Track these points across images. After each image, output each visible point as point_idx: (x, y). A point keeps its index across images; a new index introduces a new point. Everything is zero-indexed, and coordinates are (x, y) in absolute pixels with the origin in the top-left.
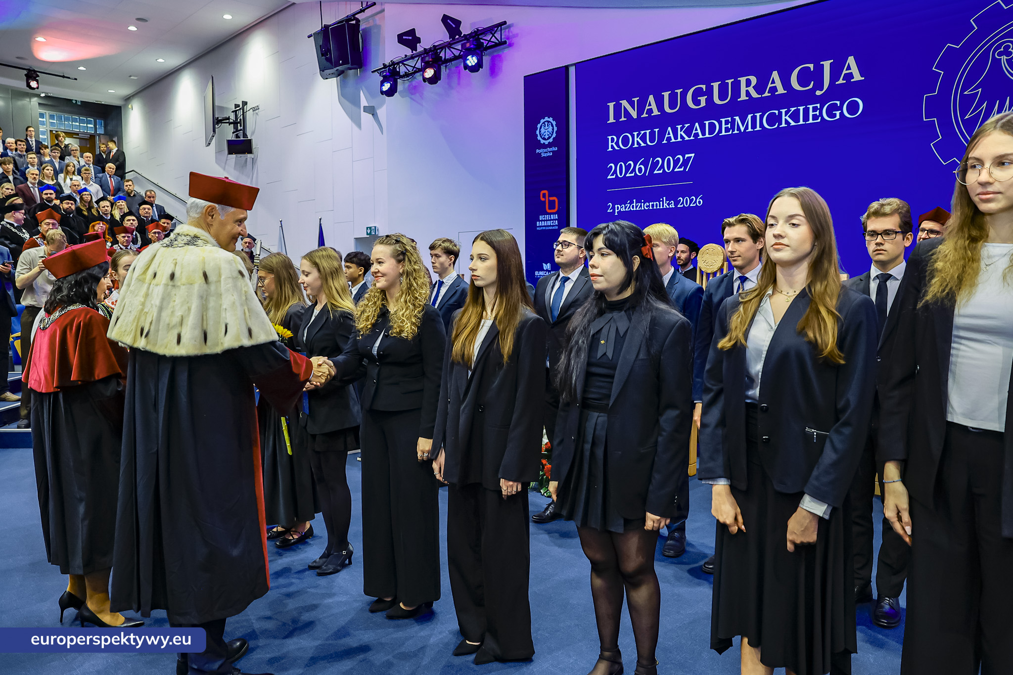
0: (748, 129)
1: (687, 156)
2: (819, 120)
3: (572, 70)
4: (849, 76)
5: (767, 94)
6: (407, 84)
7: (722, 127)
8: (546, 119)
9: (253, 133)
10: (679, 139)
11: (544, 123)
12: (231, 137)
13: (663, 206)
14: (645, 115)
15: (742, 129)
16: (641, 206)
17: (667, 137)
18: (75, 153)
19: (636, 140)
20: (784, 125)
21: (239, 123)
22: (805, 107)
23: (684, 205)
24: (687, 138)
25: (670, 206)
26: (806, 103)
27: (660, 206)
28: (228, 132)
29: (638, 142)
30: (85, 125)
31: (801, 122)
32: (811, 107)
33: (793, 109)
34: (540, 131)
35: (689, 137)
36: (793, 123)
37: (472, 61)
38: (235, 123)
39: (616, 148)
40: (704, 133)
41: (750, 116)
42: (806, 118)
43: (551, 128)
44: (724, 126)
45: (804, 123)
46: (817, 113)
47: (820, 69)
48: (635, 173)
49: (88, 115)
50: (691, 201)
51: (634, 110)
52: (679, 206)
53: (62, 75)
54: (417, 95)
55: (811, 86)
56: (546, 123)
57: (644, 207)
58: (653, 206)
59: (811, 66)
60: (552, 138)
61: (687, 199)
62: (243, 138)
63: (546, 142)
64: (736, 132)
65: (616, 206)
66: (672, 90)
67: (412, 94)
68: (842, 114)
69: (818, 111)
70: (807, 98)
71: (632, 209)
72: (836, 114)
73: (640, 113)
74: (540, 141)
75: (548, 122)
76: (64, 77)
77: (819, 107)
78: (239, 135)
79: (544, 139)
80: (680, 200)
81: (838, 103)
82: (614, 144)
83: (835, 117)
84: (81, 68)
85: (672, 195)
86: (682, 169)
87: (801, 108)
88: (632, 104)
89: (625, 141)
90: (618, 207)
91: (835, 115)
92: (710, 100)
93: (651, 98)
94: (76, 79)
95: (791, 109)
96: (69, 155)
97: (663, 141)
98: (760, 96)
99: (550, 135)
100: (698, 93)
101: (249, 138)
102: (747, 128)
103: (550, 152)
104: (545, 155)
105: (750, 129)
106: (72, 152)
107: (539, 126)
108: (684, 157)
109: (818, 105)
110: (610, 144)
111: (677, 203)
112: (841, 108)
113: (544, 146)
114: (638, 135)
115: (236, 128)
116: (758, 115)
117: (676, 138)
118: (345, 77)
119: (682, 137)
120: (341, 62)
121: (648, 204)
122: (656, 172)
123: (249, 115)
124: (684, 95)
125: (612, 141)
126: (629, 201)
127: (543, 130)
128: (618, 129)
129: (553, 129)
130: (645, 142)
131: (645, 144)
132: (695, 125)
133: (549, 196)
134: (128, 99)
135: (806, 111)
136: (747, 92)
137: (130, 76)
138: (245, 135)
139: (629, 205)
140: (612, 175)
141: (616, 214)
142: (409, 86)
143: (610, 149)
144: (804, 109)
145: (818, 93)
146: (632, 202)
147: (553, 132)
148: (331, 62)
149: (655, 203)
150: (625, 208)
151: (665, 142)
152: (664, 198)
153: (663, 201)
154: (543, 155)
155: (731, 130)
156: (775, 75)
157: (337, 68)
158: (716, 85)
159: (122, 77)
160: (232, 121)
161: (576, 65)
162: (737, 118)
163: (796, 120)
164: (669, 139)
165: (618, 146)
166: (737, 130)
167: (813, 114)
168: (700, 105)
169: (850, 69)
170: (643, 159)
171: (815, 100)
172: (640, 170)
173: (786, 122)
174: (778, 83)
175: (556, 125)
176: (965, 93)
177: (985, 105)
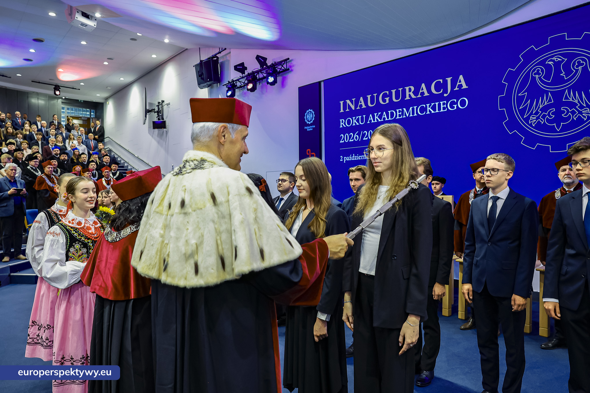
2: (446, 110)
3: (322, 83)
4: (461, 86)
5: (419, 96)
6: (241, 91)
8: (310, 110)
9: (167, 118)
10: (376, 121)
11: (308, 112)
12: (156, 120)
14: (358, 108)
15: (407, 115)
16: (357, 157)
18: (76, 128)
19: (354, 122)
20: (428, 113)
21: (159, 112)
22: (438, 103)
24: (379, 120)
26: (439, 101)
28: (155, 117)
30: (85, 113)
31: (437, 111)
32: (442, 103)
33: (433, 104)
34: (306, 117)
35: (381, 120)
36: (433, 112)
37: (271, 80)
38: (158, 112)
39: (344, 126)
40: (388, 118)
41: (411, 108)
42: (439, 109)
43: (312, 115)
44: (398, 114)
45: (439, 111)
46: (445, 106)
47: (446, 82)
48: (354, 140)
49: (86, 108)
51: (353, 105)
53: (72, 87)
54: (246, 97)
55: (441, 91)
56: (309, 113)
57: (359, 158)
59: (441, 81)
60: (312, 120)
62: (162, 120)
63: (310, 123)
64: (404, 117)
66: (372, 94)
67: (244, 97)
68: (457, 106)
69: (445, 105)
70: (439, 98)
71: (353, 159)
72: (454, 106)
73: (356, 107)
74: (306, 122)
75: (310, 112)
76: (73, 88)
77: (446, 103)
78: (160, 118)
79: (308, 121)
81: (455, 100)
82: (343, 124)
84: (82, 84)
87: (437, 103)
88: (352, 102)
89: (349, 122)
90: (345, 158)
91: (454, 107)
92: (391, 99)
93: (361, 99)
94: (79, 89)
96: (74, 129)
98: (416, 97)
99: (311, 119)
100: (385, 96)
101: (165, 120)
102: (410, 114)
103: (311, 128)
104: (309, 130)
105: (411, 115)
106: (75, 128)
107: (306, 114)
109: (445, 102)
110: (341, 124)
112: (457, 103)
113: (308, 125)
114: (355, 119)
115: (158, 115)
116: (415, 107)
117: (374, 120)
118: (212, 88)
119: (377, 120)
120: (208, 80)
121: (361, 157)
122: (364, 139)
123: (165, 107)
124: (378, 97)
125: (342, 121)
126: (351, 155)
127: (308, 116)
128: (345, 115)
129: (313, 116)
130: (359, 123)
132: (383, 113)
133: (311, 152)
134: (107, 99)
135: (440, 105)
136: (409, 95)
137: (107, 87)
138: (163, 119)
139: (351, 157)
140: (342, 141)
141: (345, 162)
142: (242, 92)
143: (341, 127)
144: (438, 104)
145: (445, 95)
147: (313, 117)
148: (204, 80)
150: (349, 159)
151: (368, 122)
154: (308, 130)
155: (402, 116)
156: (423, 85)
157: (207, 83)
158: (394, 91)
159: (104, 88)
160: (156, 111)
161: (324, 81)
162: (405, 109)
163: (435, 110)
164: (371, 121)
165: (345, 125)
166: (405, 116)
167: (443, 107)
168: (386, 102)
169: (461, 82)
170: (358, 132)
171: (444, 99)
172: (356, 138)
173: (430, 111)
174: (425, 90)
175: (314, 114)
176: (519, 95)
177: (529, 101)
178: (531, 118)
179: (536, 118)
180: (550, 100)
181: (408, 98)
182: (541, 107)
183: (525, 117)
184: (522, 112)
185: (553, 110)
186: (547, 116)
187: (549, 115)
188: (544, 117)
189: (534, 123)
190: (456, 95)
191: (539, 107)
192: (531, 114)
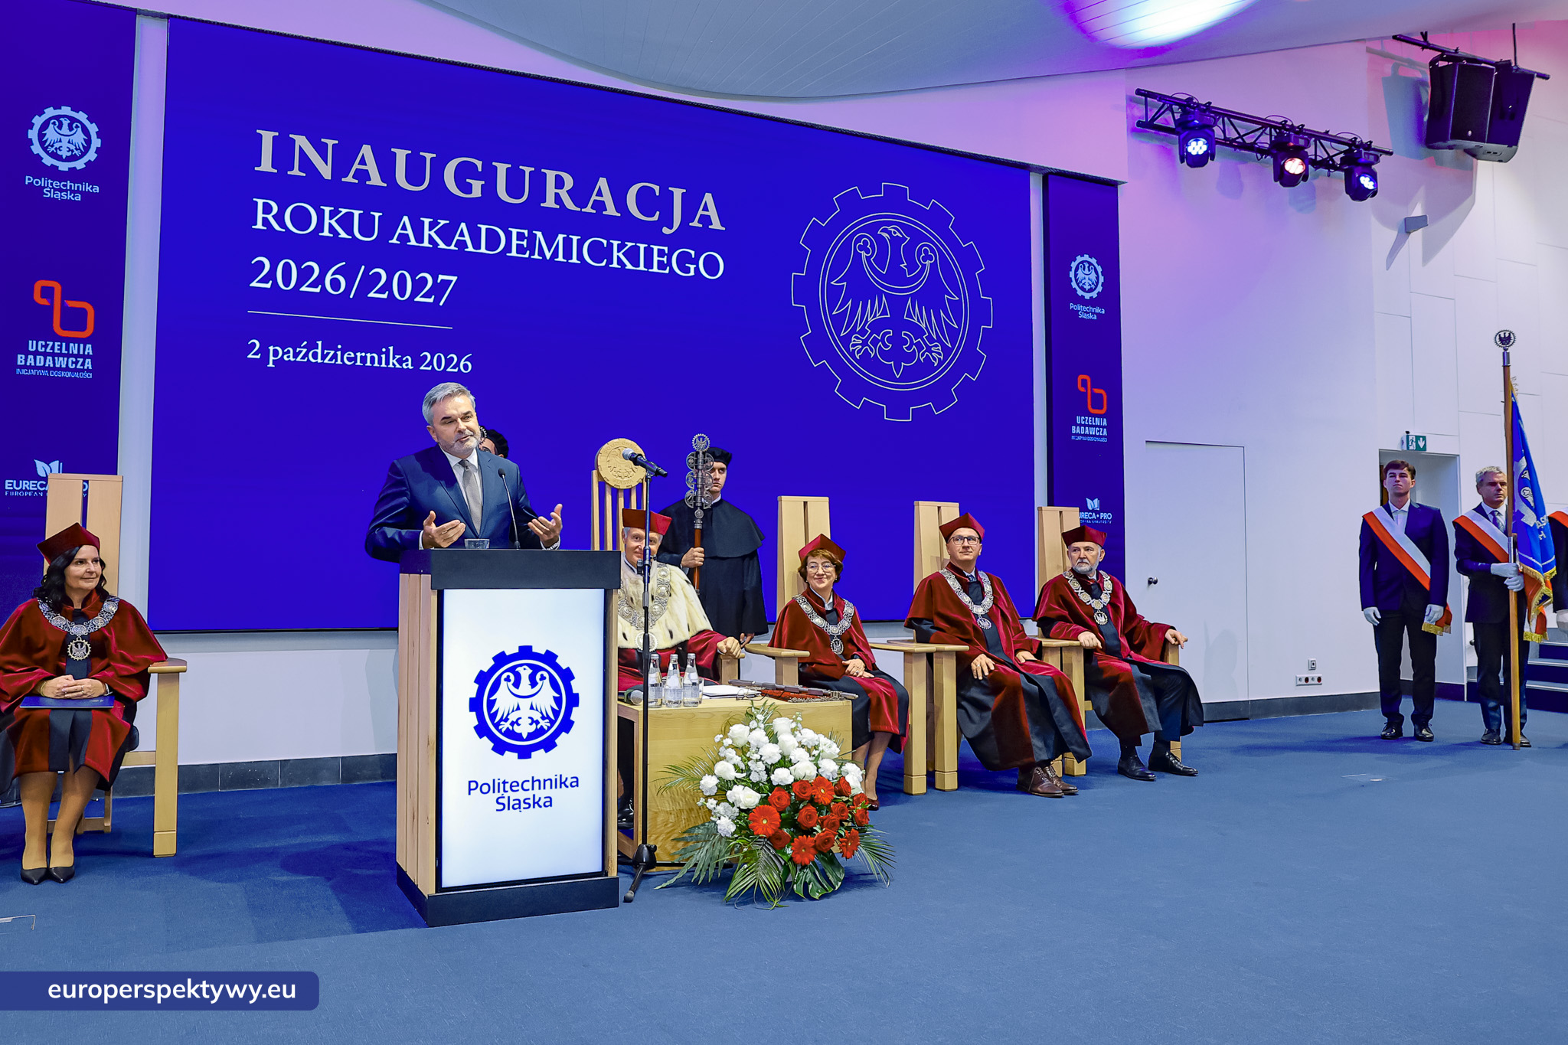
0: (557, 257)
1: (441, 277)
2: (667, 271)
4: (705, 220)
5: (589, 209)
7: (513, 241)
8: (66, 110)
10: (426, 244)
11: (56, 121)
13: (387, 362)
14: (350, 179)
15: (548, 255)
16: (335, 356)
17: (400, 234)
19: (327, 222)
20: (615, 265)
22: (646, 246)
23: (433, 367)
24: (442, 245)
25: (404, 365)
26: (648, 241)
27: (380, 362)
29: (332, 229)
31: (642, 268)
32: (656, 248)
33: (630, 244)
34: (42, 135)
36: (629, 266)
39: (277, 227)
40: (477, 245)
41: (560, 237)
42: (649, 263)
43: (80, 135)
44: (515, 242)
45: (646, 269)
46: (665, 259)
47: (668, 196)
48: (324, 287)
50: (449, 362)
51: (326, 163)
52: (422, 368)
55: (656, 218)
56: (64, 124)
57: (344, 359)
58: (364, 359)
59: (657, 188)
60: (83, 160)
61: (439, 357)
63: (62, 169)
64: (536, 256)
65: (271, 348)
66: (415, 149)
68: (697, 270)
69: (666, 257)
70: (651, 235)
71: (313, 361)
72: (689, 268)
73: (339, 169)
74: (39, 157)
75: (71, 122)
77: (667, 252)
79: (54, 159)
80: (426, 356)
81: (693, 253)
82: (270, 218)
83: (689, 272)
85: (409, 345)
86: (431, 300)
87: (642, 246)
88: (322, 151)
89: (301, 219)
90: (276, 353)
91: (688, 270)
92: (489, 190)
93: (367, 151)
95: (626, 243)
97: (392, 239)
98: (579, 209)
99: (77, 153)
100: (466, 171)
102: (555, 254)
103: (71, 193)
104: (57, 198)
105: (560, 258)
107: (37, 124)
108: (435, 279)
109: (666, 249)
110: (260, 215)
111: (418, 361)
112: (696, 262)
113: (55, 174)
114: (332, 215)
116: (575, 239)
117: (419, 238)
119: (431, 239)
121: (353, 355)
122: (372, 295)
124: (438, 167)
125: (267, 209)
126: (305, 343)
127: (50, 137)
128: (281, 188)
129: (87, 142)
130: (349, 231)
131: (348, 234)
132: (460, 225)
133: (63, 297)
135: (649, 253)
136: (557, 196)
140: (264, 280)
141: (271, 365)
143: (259, 226)
144: (645, 248)
145: (666, 231)
146: (312, 346)
147: (86, 149)
149: (369, 355)
150: (296, 355)
151: (394, 241)
152: (391, 348)
153: (387, 353)
154: (51, 194)
155: (528, 252)
156: (603, 183)
158: (502, 169)
162: (539, 234)
163: (635, 263)
164: (404, 238)
165: (282, 224)
166: (539, 255)
167: (657, 260)
168: (471, 193)
169: (707, 210)
170: (344, 263)
171: (662, 240)
172: (335, 284)
173: (619, 261)
174: (607, 198)
175: (99, 135)
176: (832, 283)
177: (850, 302)
178: (853, 339)
179: (861, 342)
180: (884, 313)
181: (550, 203)
182: (870, 320)
183: (842, 335)
184: (838, 321)
185: (889, 333)
186: (880, 343)
187: (882, 340)
188: (875, 342)
189: (859, 352)
190: (696, 238)
191: (867, 321)
192: (853, 331)
